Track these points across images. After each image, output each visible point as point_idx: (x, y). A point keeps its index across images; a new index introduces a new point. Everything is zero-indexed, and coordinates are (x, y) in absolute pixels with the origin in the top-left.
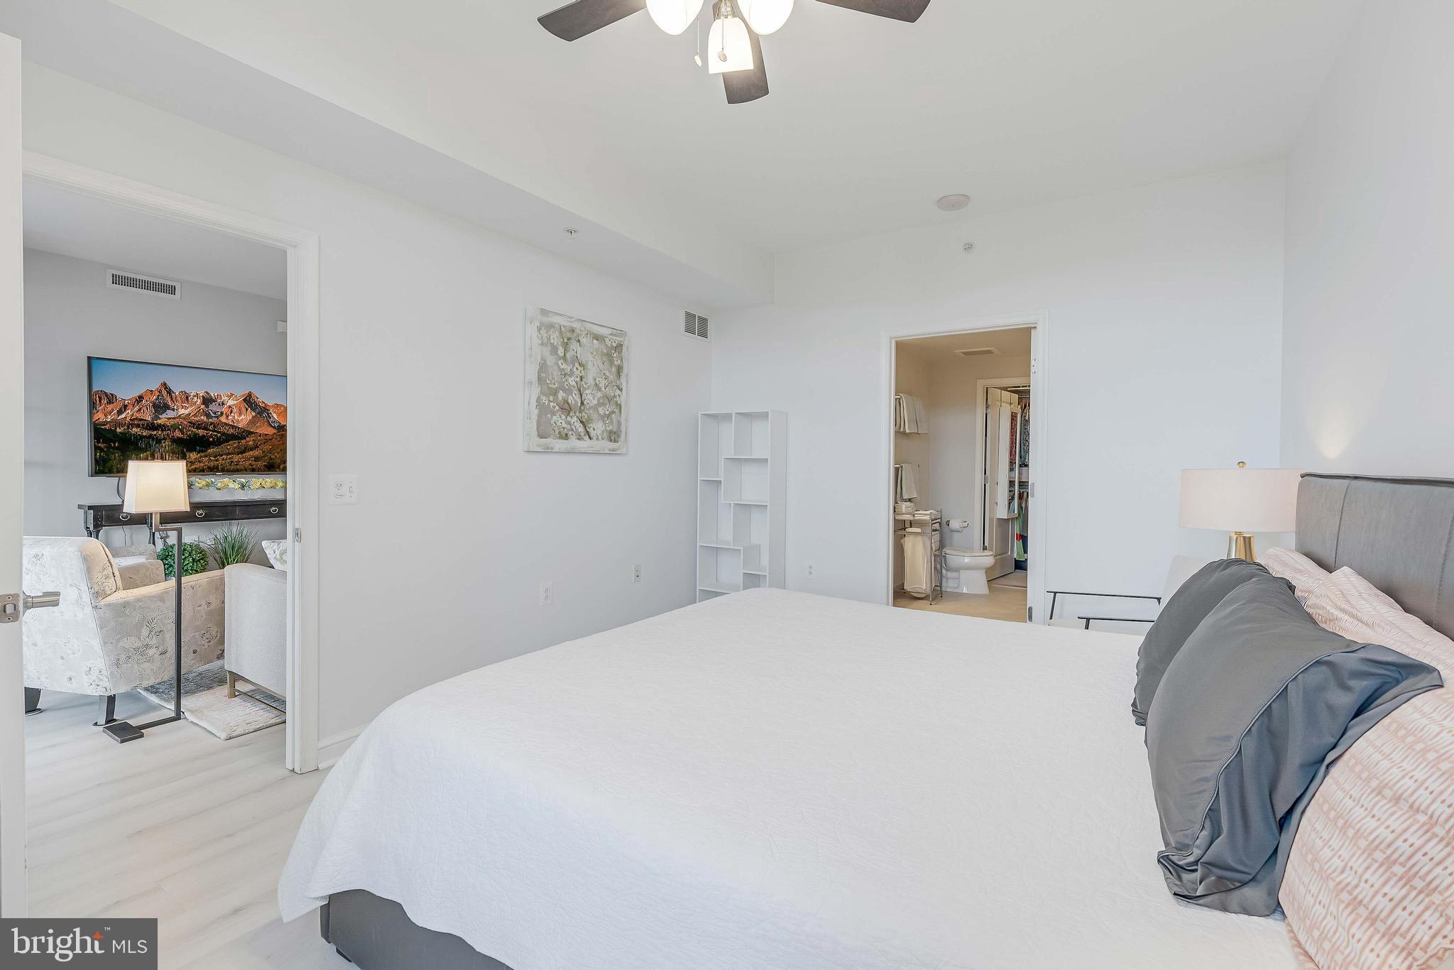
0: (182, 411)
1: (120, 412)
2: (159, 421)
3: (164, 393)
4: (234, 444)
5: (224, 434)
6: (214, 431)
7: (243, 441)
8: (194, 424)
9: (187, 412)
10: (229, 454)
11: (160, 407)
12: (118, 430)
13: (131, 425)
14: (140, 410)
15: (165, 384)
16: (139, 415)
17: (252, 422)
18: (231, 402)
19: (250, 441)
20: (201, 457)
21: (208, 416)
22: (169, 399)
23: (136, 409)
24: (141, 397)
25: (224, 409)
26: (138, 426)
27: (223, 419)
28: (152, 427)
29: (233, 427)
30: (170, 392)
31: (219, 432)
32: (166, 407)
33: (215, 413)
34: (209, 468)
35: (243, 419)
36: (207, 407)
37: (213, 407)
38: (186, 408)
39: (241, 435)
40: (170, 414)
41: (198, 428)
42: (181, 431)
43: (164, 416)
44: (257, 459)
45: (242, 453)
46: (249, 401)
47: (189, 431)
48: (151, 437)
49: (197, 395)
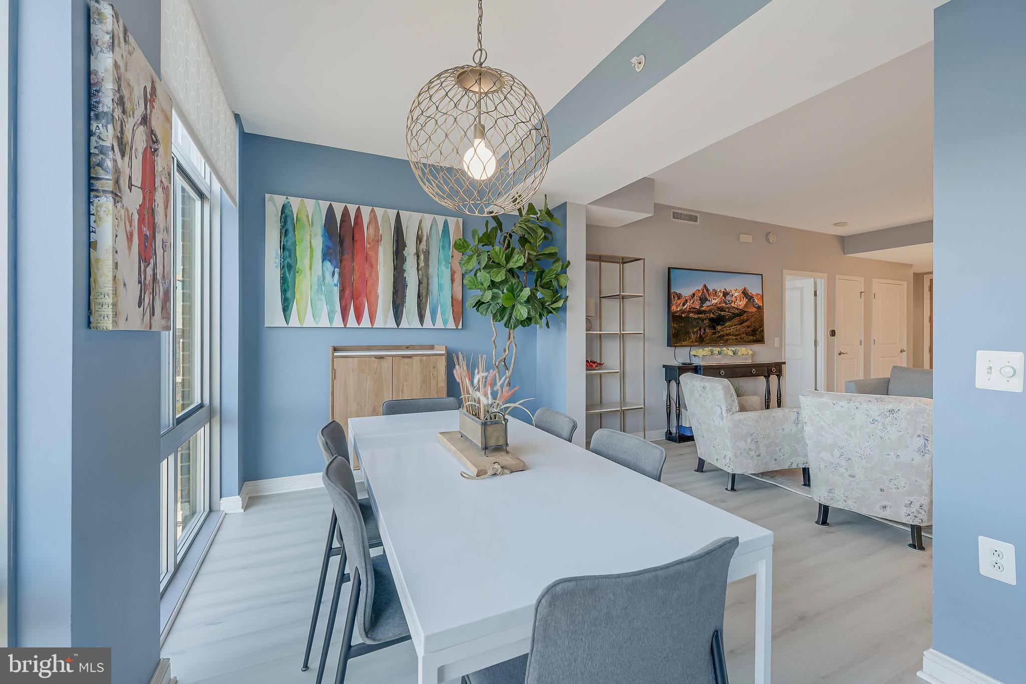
0: (714, 302)
1: (684, 305)
2: (703, 309)
3: (705, 291)
4: (738, 319)
5: (733, 313)
6: (728, 312)
7: (742, 317)
8: (719, 309)
9: (716, 301)
10: (736, 325)
11: (703, 300)
12: (683, 316)
13: (690, 312)
14: (693, 302)
15: (705, 286)
16: (693, 306)
17: (746, 306)
18: (736, 294)
19: (745, 317)
20: (723, 328)
21: (726, 303)
22: (707, 295)
23: (692, 302)
24: (694, 294)
25: (733, 299)
26: (693, 312)
27: (733, 305)
28: (700, 312)
29: (737, 309)
30: (708, 290)
31: (731, 313)
32: (706, 300)
33: (729, 301)
34: (726, 334)
35: (741, 303)
36: (725, 298)
37: (728, 298)
38: (715, 299)
39: (742, 313)
40: (708, 304)
41: (721, 311)
42: (713, 313)
43: (705, 305)
44: (748, 327)
45: (741, 324)
46: (745, 293)
47: (717, 313)
48: (699, 318)
49: (720, 291)
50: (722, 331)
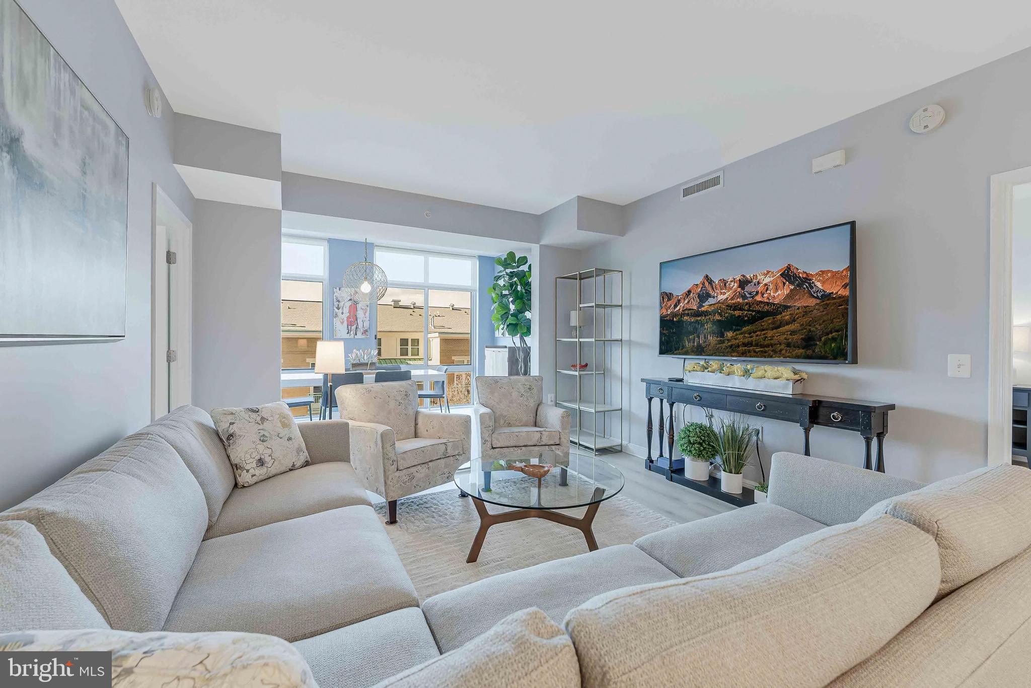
0: (721, 297)
1: (676, 306)
2: (703, 309)
3: (707, 284)
4: (769, 320)
5: (758, 312)
6: (748, 310)
7: (779, 317)
8: (731, 307)
9: (724, 297)
10: (763, 330)
11: (704, 297)
12: (675, 319)
13: (683, 315)
14: (688, 302)
15: (707, 276)
16: (687, 307)
17: (790, 296)
18: (767, 280)
19: (786, 316)
20: (737, 335)
21: (744, 297)
22: (710, 288)
23: (686, 302)
24: (689, 292)
25: (760, 288)
26: (688, 315)
27: (758, 298)
28: (698, 314)
29: (768, 304)
30: (711, 282)
31: (753, 311)
32: (708, 296)
33: (750, 294)
34: (743, 344)
35: (779, 295)
36: (743, 289)
37: (749, 288)
38: (724, 293)
39: (773, 311)
40: (711, 301)
41: (734, 310)
42: (720, 314)
43: (707, 303)
44: (793, 333)
45: (776, 328)
46: (788, 275)
47: (727, 313)
49: (734, 280)
50: (735, 339)
